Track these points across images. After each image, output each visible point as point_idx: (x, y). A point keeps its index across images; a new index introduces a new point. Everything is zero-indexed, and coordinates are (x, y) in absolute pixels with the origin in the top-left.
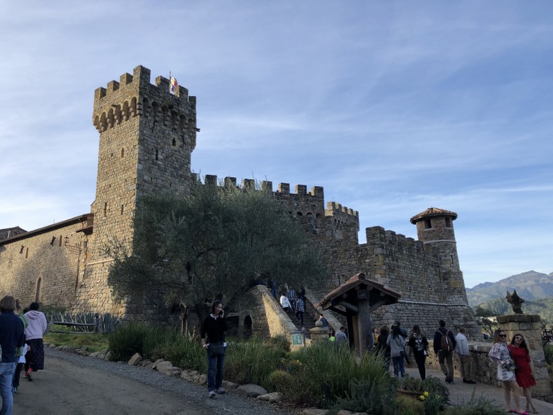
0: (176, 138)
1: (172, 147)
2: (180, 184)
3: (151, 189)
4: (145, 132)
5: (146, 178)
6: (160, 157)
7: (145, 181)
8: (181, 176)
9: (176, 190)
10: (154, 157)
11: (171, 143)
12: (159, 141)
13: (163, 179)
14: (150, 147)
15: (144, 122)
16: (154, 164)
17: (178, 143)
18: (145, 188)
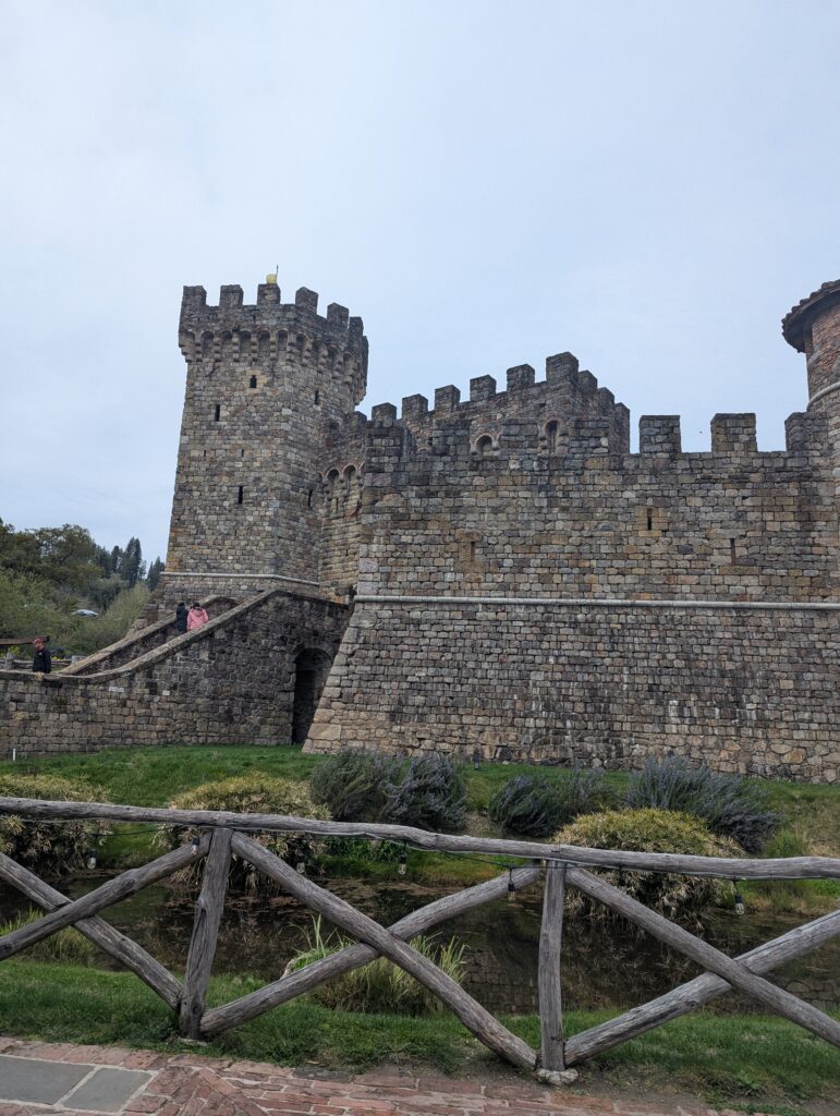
0: (258, 372)
1: (249, 391)
2: (261, 446)
3: (203, 469)
4: (197, 384)
5: (195, 453)
6: (223, 413)
7: (192, 459)
8: (265, 433)
9: (254, 460)
10: (212, 417)
11: (246, 383)
12: (223, 389)
13: (228, 447)
14: (205, 405)
15: (196, 370)
16: (210, 427)
17: (262, 380)
18: (192, 469)
